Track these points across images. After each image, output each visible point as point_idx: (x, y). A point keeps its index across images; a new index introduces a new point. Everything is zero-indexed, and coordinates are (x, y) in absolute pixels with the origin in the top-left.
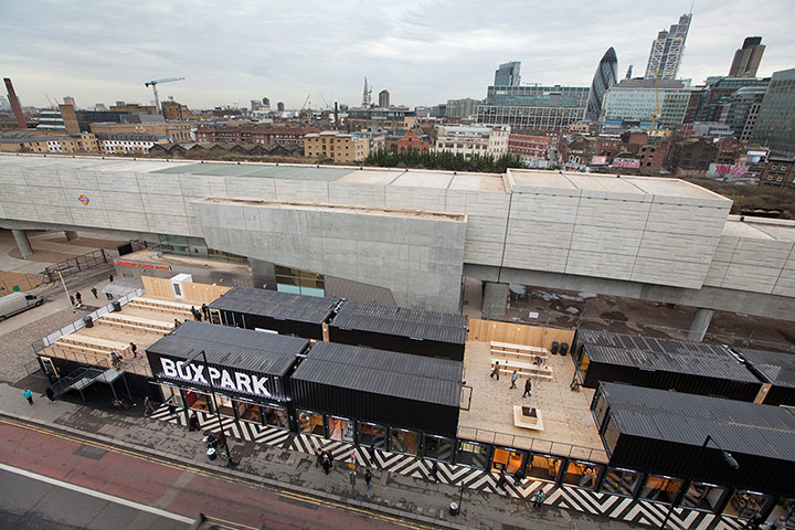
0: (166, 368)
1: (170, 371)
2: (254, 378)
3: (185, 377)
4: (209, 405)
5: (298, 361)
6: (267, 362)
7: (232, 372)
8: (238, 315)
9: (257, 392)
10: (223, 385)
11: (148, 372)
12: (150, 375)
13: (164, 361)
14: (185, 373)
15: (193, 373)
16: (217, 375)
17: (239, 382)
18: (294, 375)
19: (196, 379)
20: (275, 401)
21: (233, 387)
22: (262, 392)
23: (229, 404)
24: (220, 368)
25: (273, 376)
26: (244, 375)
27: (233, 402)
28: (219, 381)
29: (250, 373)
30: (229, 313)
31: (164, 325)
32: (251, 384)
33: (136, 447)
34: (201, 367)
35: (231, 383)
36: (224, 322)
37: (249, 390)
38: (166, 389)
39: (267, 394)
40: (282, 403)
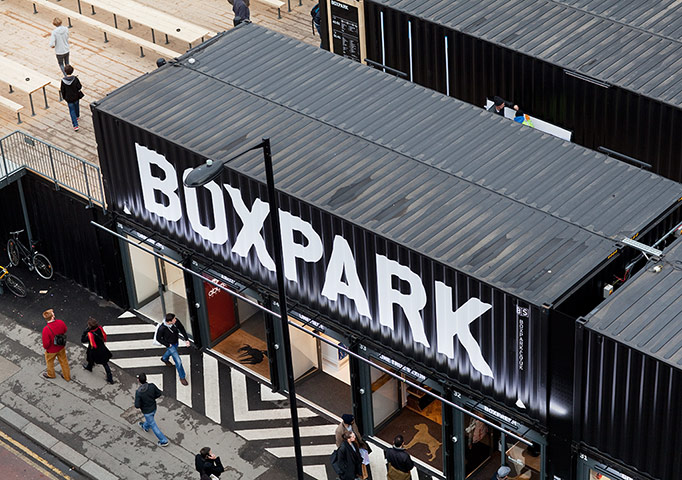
0: (149, 183)
1: (161, 197)
2: (443, 292)
3: (205, 233)
4: (272, 352)
5: (621, 266)
6: (502, 241)
7: (367, 248)
8: (430, 34)
9: (445, 349)
10: (331, 290)
11: (89, 186)
12: (98, 197)
13: (145, 156)
14: (207, 218)
15: (235, 224)
16: (313, 252)
17: (387, 296)
18: (597, 319)
19: (241, 249)
20: (506, 404)
21: (363, 308)
22: (462, 352)
23: (342, 372)
24: (328, 226)
25: (513, 301)
26: (405, 273)
27: (355, 366)
28: (314, 272)
29: (431, 271)
30: (397, 19)
31: (165, 24)
32: (429, 314)
33: (33, 431)
34: (262, 208)
35: (356, 291)
36: (373, 55)
37: (418, 335)
38: (142, 261)
39: (480, 367)
40: (528, 416)
